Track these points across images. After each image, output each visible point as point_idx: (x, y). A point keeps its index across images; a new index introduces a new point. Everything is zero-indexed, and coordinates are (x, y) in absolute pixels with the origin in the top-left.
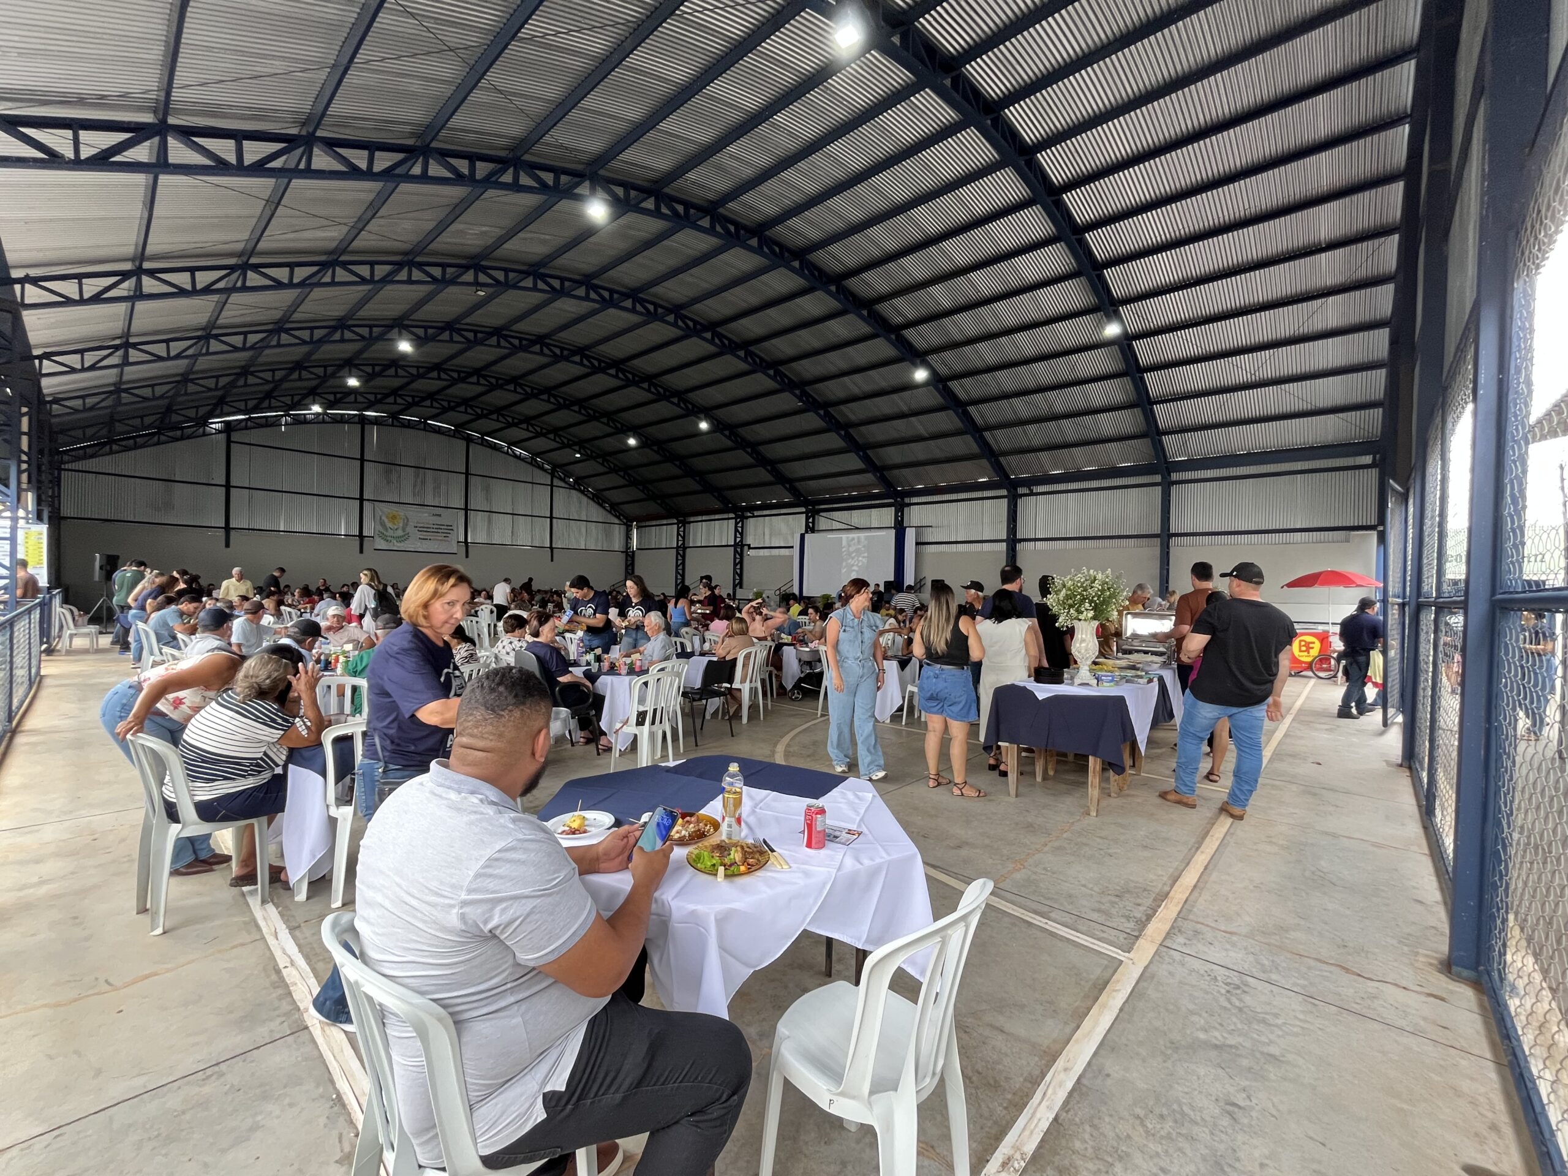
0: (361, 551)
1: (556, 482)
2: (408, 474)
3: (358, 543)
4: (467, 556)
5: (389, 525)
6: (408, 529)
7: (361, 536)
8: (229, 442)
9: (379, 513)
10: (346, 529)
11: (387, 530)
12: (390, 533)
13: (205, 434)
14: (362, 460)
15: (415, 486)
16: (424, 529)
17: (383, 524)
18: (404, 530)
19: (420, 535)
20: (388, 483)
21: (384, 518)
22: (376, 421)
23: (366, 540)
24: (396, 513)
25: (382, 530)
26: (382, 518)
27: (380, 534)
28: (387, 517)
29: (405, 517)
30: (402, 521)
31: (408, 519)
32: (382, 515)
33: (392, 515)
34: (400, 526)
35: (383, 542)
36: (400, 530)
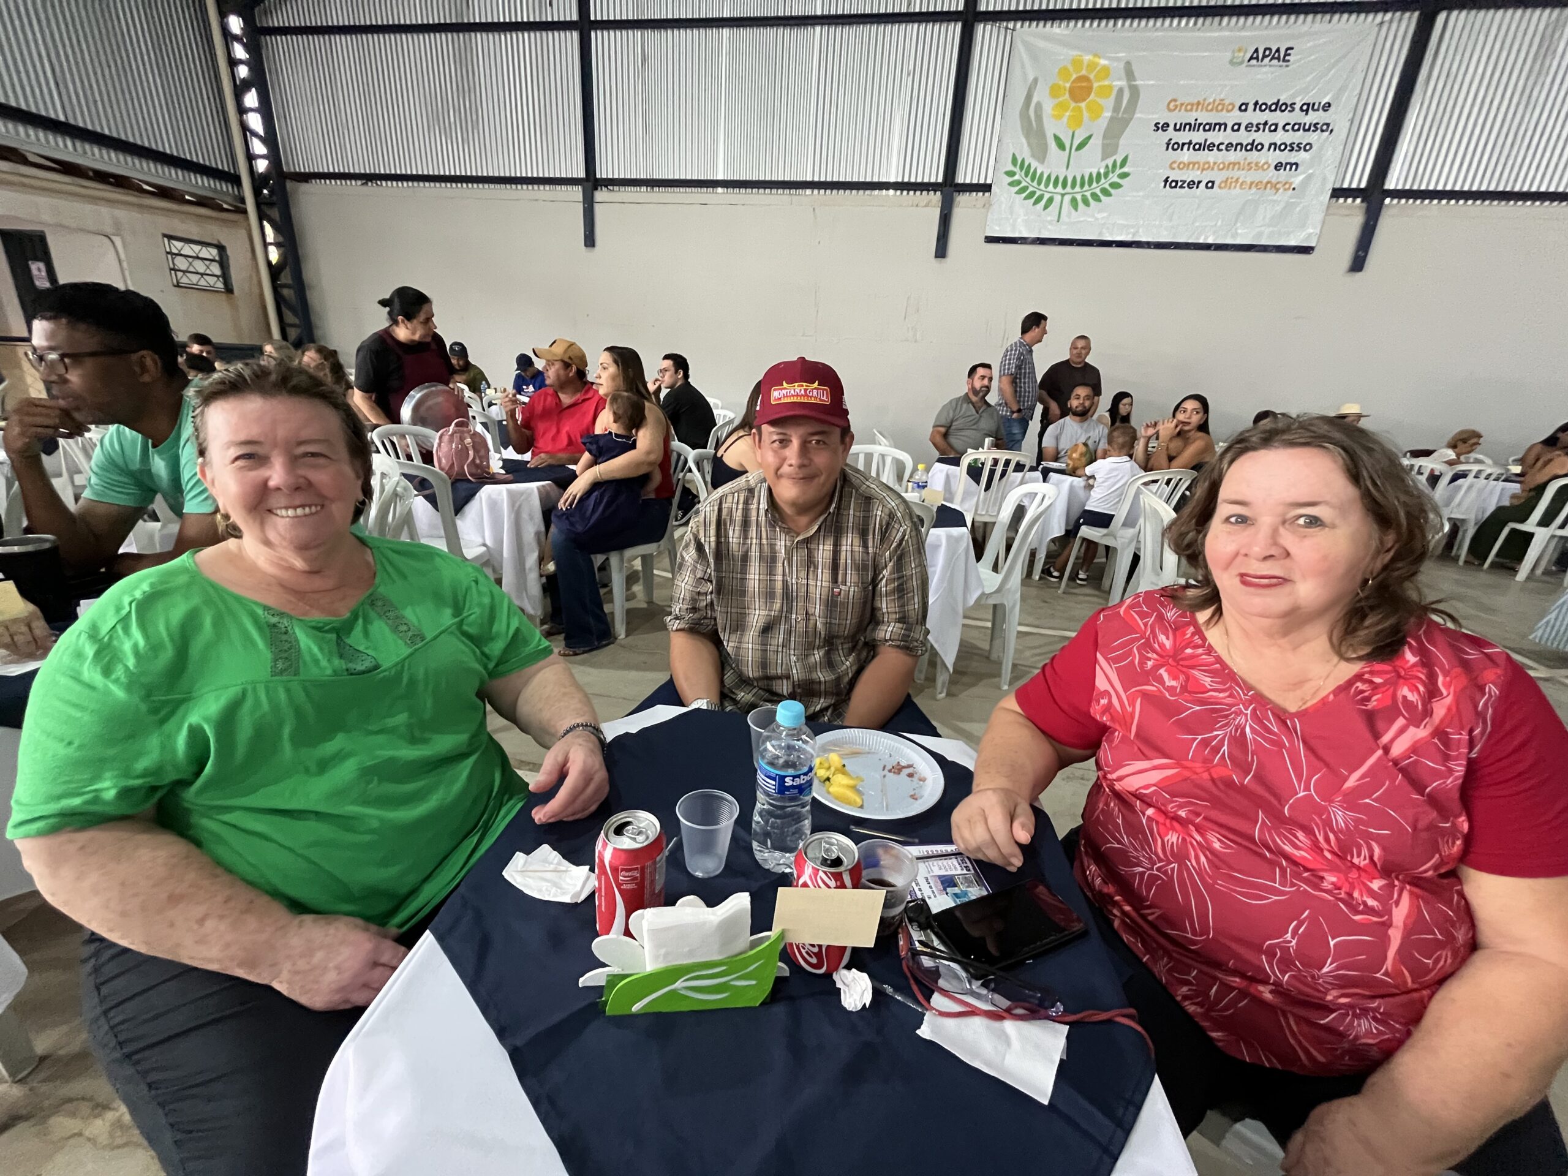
0: (941, 252)
3: (936, 215)
4: (1358, 264)
5: (1052, 125)
6: (1126, 144)
7: (947, 187)
10: (904, 161)
12: (1055, 164)
17: (1033, 130)
19: (1165, 164)
21: (1040, 95)
23: (962, 200)
24: (1092, 66)
25: (1025, 153)
26: (1035, 100)
27: (1017, 170)
28: (1055, 91)
29: (1122, 83)
30: (1110, 102)
31: (1135, 91)
32: (1036, 80)
33: (1074, 76)
34: (1100, 126)
35: (1022, 206)
36: (1096, 145)
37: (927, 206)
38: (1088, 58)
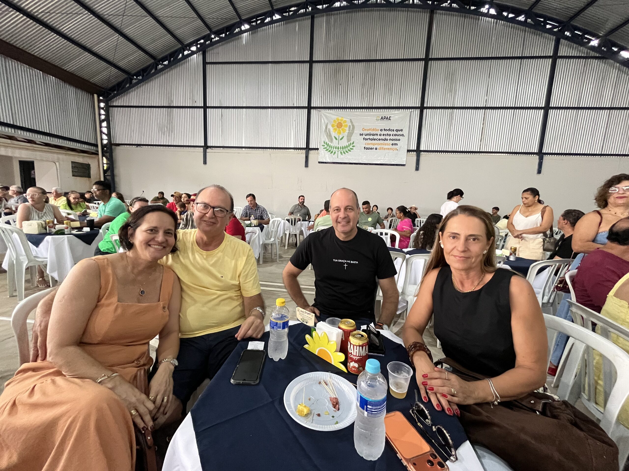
0: (307, 165)
3: (305, 156)
4: (417, 169)
5: (333, 134)
6: (353, 139)
7: (307, 149)
8: (205, 64)
9: (324, 121)
11: (332, 141)
12: (335, 143)
14: (311, 62)
15: (363, 85)
16: (371, 137)
17: (328, 135)
18: (349, 140)
19: (364, 144)
20: (337, 84)
21: (329, 127)
23: (311, 152)
24: (341, 120)
25: (327, 141)
26: (328, 128)
27: (325, 145)
28: (333, 126)
29: (350, 124)
30: (347, 129)
31: (353, 126)
32: (327, 123)
33: (337, 122)
34: (346, 134)
35: (327, 154)
36: (345, 139)
37: (302, 154)
38: (340, 118)
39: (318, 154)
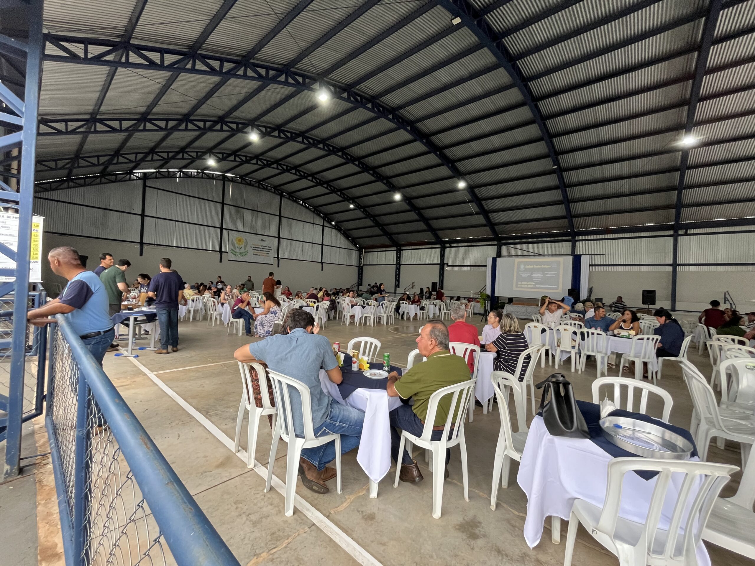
0: (221, 261)
1: (326, 224)
2: (248, 215)
3: (219, 255)
5: (236, 245)
6: (247, 249)
7: (221, 252)
8: (145, 186)
9: (231, 237)
10: (212, 247)
11: (235, 248)
12: (237, 250)
13: (130, 180)
14: (223, 204)
15: (252, 221)
16: (255, 248)
17: (234, 245)
18: (245, 249)
19: (253, 252)
20: (237, 219)
21: (234, 240)
22: (232, 180)
23: (223, 253)
25: (233, 248)
27: (231, 250)
28: (236, 240)
29: (246, 241)
30: (244, 243)
33: (238, 239)
34: (243, 246)
35: (233, 256)
36: (243, 248)
38: (240, 237)
39: (227, 255)
